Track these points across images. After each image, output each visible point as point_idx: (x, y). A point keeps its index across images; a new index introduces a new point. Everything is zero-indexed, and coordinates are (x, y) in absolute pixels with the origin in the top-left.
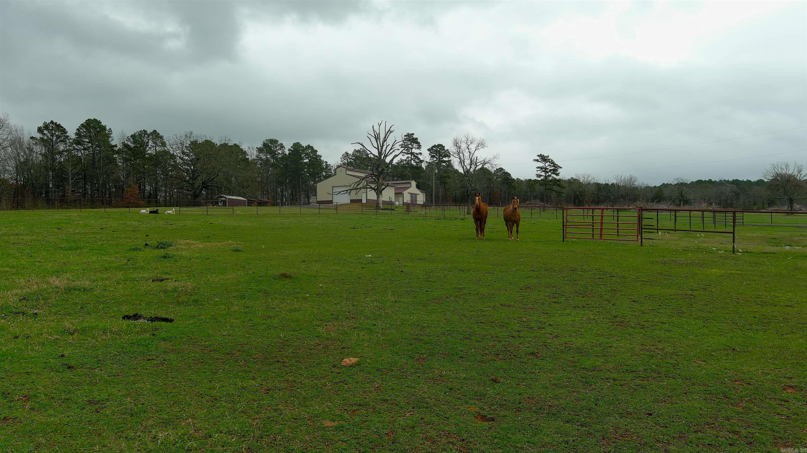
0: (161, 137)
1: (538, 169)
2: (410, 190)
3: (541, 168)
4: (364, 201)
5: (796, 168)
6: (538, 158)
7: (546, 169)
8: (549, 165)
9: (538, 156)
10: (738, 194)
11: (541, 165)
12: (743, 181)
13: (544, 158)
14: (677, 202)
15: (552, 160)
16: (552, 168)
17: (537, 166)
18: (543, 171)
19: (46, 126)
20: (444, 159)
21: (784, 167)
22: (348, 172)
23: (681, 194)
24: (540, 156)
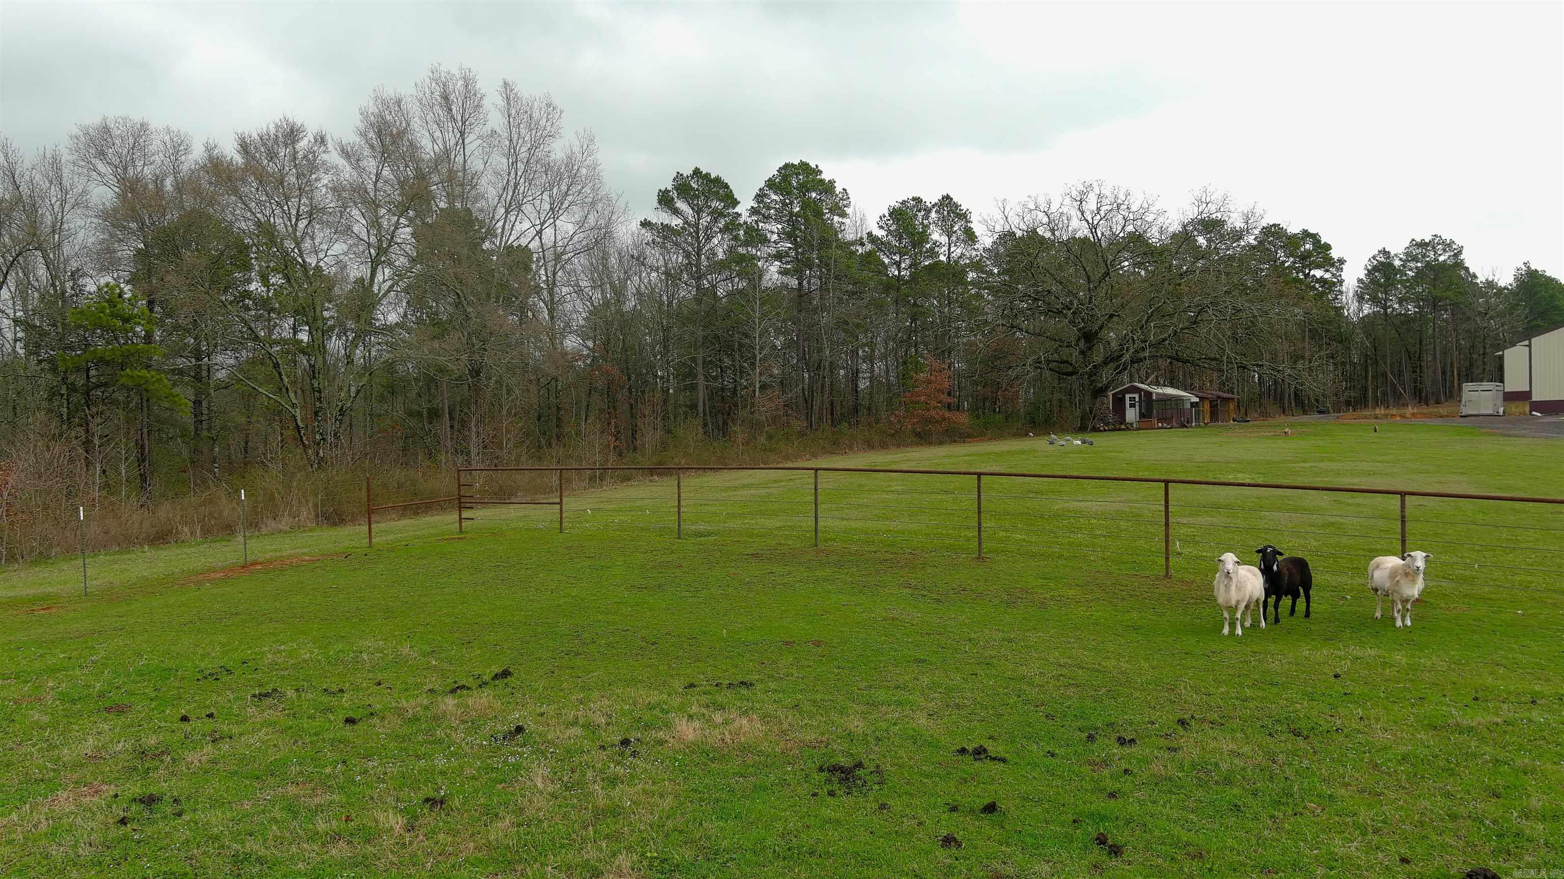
0: (964, 216)
19: (682, 187)
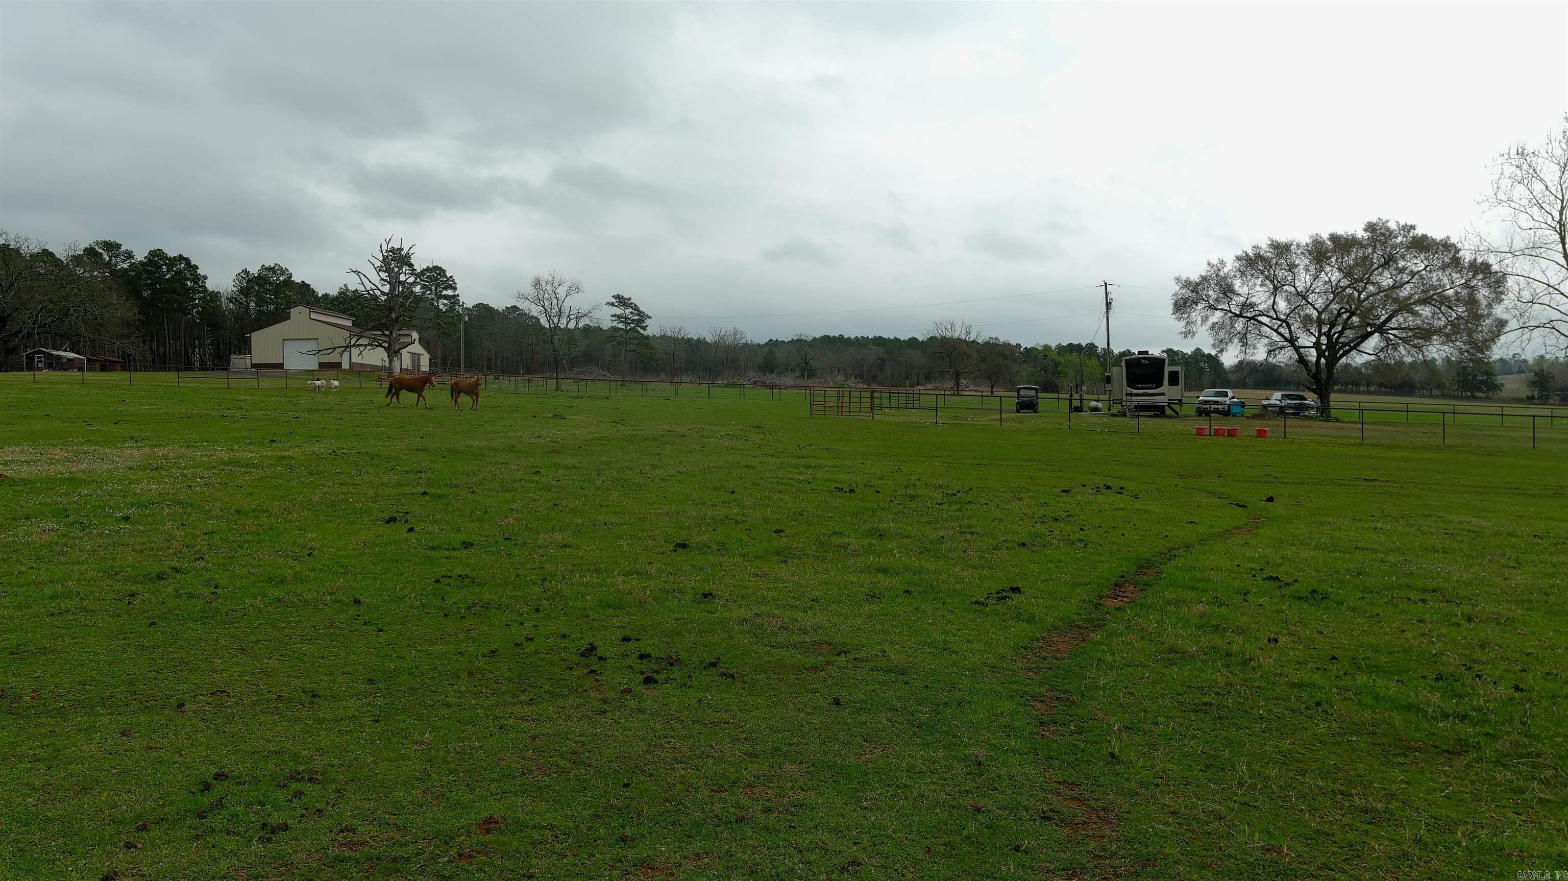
1: (614, 318)
2: (410, 348)
3: (618, 317)
4: (346, 366)
5: (964, 329)
6: (614, 300)
7: (626, 318)
8: (631, 313)
9: (614, 296)
10: (883, 361)
11: (618, 311)
12: (889, 340)
13: (622, 301)
14: (798, 373)
15: (635, 305)
16: (636, 318)
17: (613, 314)
18: (622, 322)
20: (444, 292)
21: (949, 326)
22: (313, 316)
23: (805, 360)
24: (617, 297)
